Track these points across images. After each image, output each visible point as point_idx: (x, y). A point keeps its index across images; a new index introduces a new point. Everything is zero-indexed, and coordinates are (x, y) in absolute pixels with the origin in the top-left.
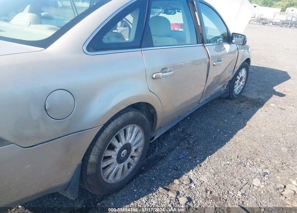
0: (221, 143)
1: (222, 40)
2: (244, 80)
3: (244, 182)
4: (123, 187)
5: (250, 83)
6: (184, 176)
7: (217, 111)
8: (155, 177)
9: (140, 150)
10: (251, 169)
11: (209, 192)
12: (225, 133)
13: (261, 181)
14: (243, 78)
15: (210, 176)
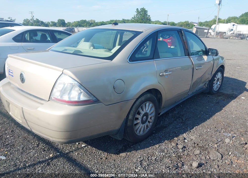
0: (204, 120)
1: (202, 53)
2: (220, 81)
3: (219, 140)
4: (144, 140)
5: (227, 84)
6: (180, 136)
7: (201, 102)
8: (162, 136)
9: (153, 118)
10: (224, 134)
11: (196, 144)
12: (207, 115)
13: (230, 140)
14: (220, 79)
15: (197, 137)
